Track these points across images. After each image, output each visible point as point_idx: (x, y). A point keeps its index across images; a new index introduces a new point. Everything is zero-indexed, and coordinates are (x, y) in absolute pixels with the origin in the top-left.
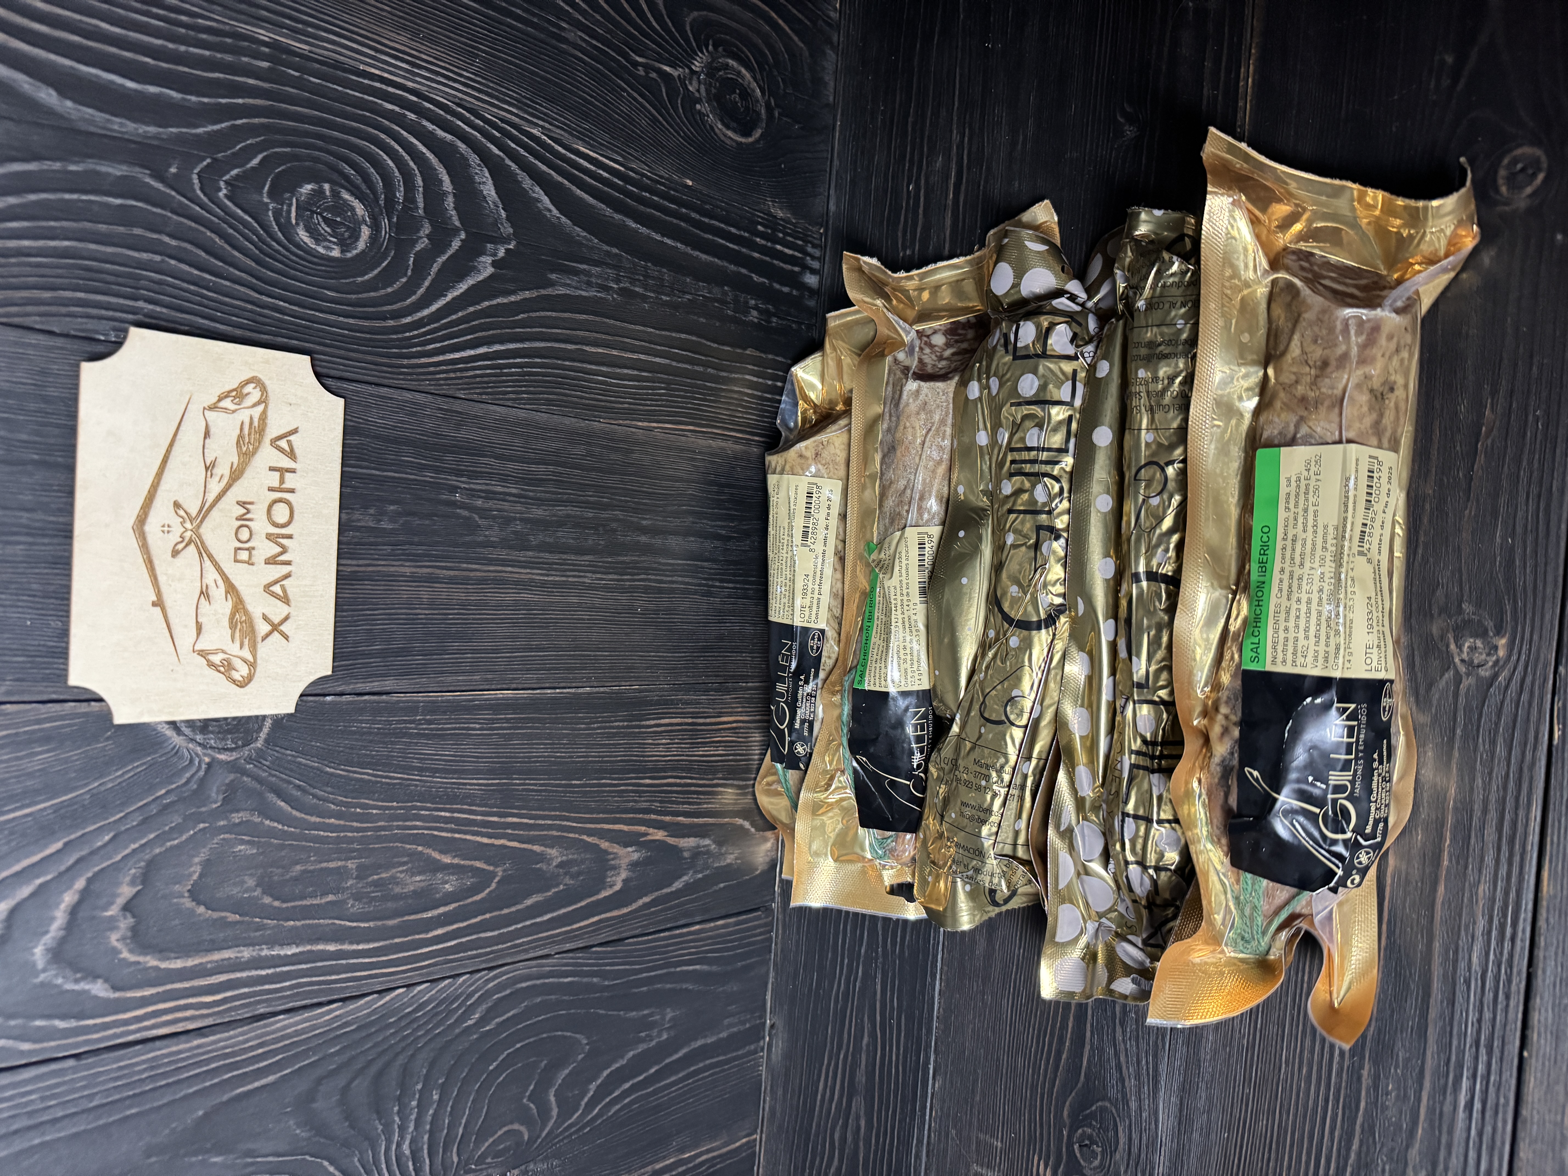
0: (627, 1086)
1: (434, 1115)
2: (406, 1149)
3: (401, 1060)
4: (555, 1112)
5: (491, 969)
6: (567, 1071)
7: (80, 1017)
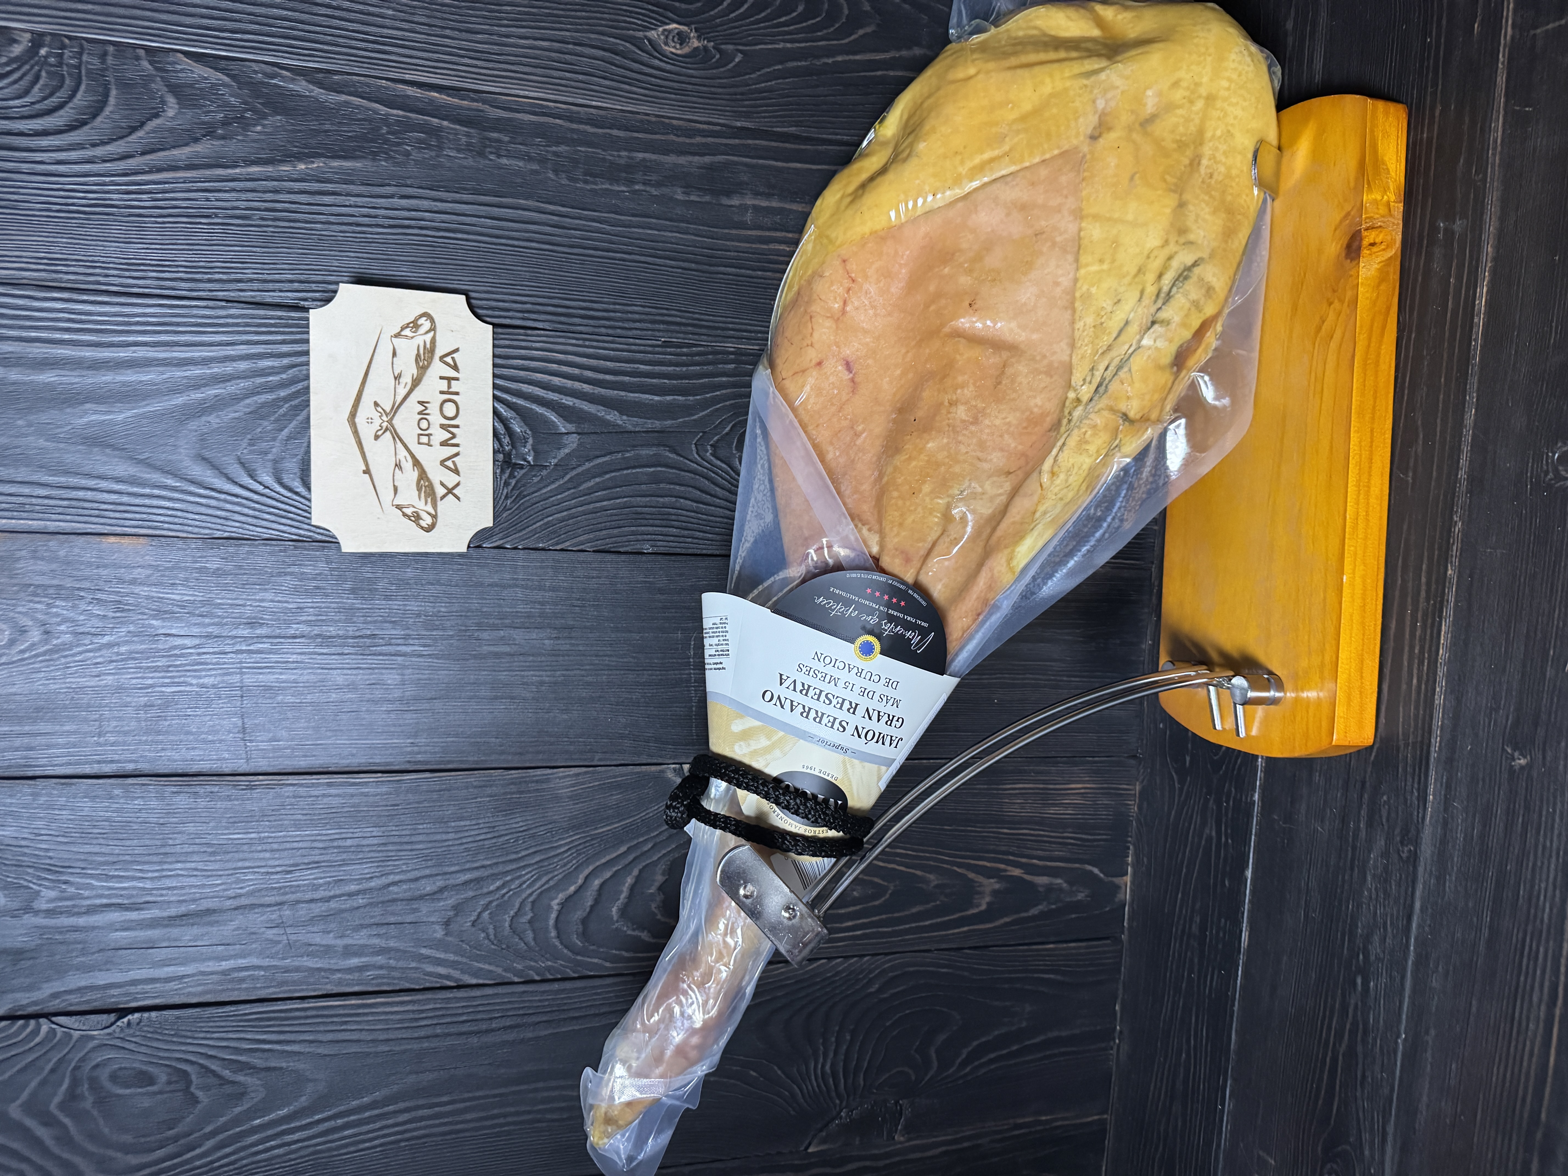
0: (992, 1056)
1: (847, 1050)
2: (828, 1068)
3: (825, 1008)
4: (935, 1064)
5: (886, 954)
6: (944, 1037)
7: (635, 951)
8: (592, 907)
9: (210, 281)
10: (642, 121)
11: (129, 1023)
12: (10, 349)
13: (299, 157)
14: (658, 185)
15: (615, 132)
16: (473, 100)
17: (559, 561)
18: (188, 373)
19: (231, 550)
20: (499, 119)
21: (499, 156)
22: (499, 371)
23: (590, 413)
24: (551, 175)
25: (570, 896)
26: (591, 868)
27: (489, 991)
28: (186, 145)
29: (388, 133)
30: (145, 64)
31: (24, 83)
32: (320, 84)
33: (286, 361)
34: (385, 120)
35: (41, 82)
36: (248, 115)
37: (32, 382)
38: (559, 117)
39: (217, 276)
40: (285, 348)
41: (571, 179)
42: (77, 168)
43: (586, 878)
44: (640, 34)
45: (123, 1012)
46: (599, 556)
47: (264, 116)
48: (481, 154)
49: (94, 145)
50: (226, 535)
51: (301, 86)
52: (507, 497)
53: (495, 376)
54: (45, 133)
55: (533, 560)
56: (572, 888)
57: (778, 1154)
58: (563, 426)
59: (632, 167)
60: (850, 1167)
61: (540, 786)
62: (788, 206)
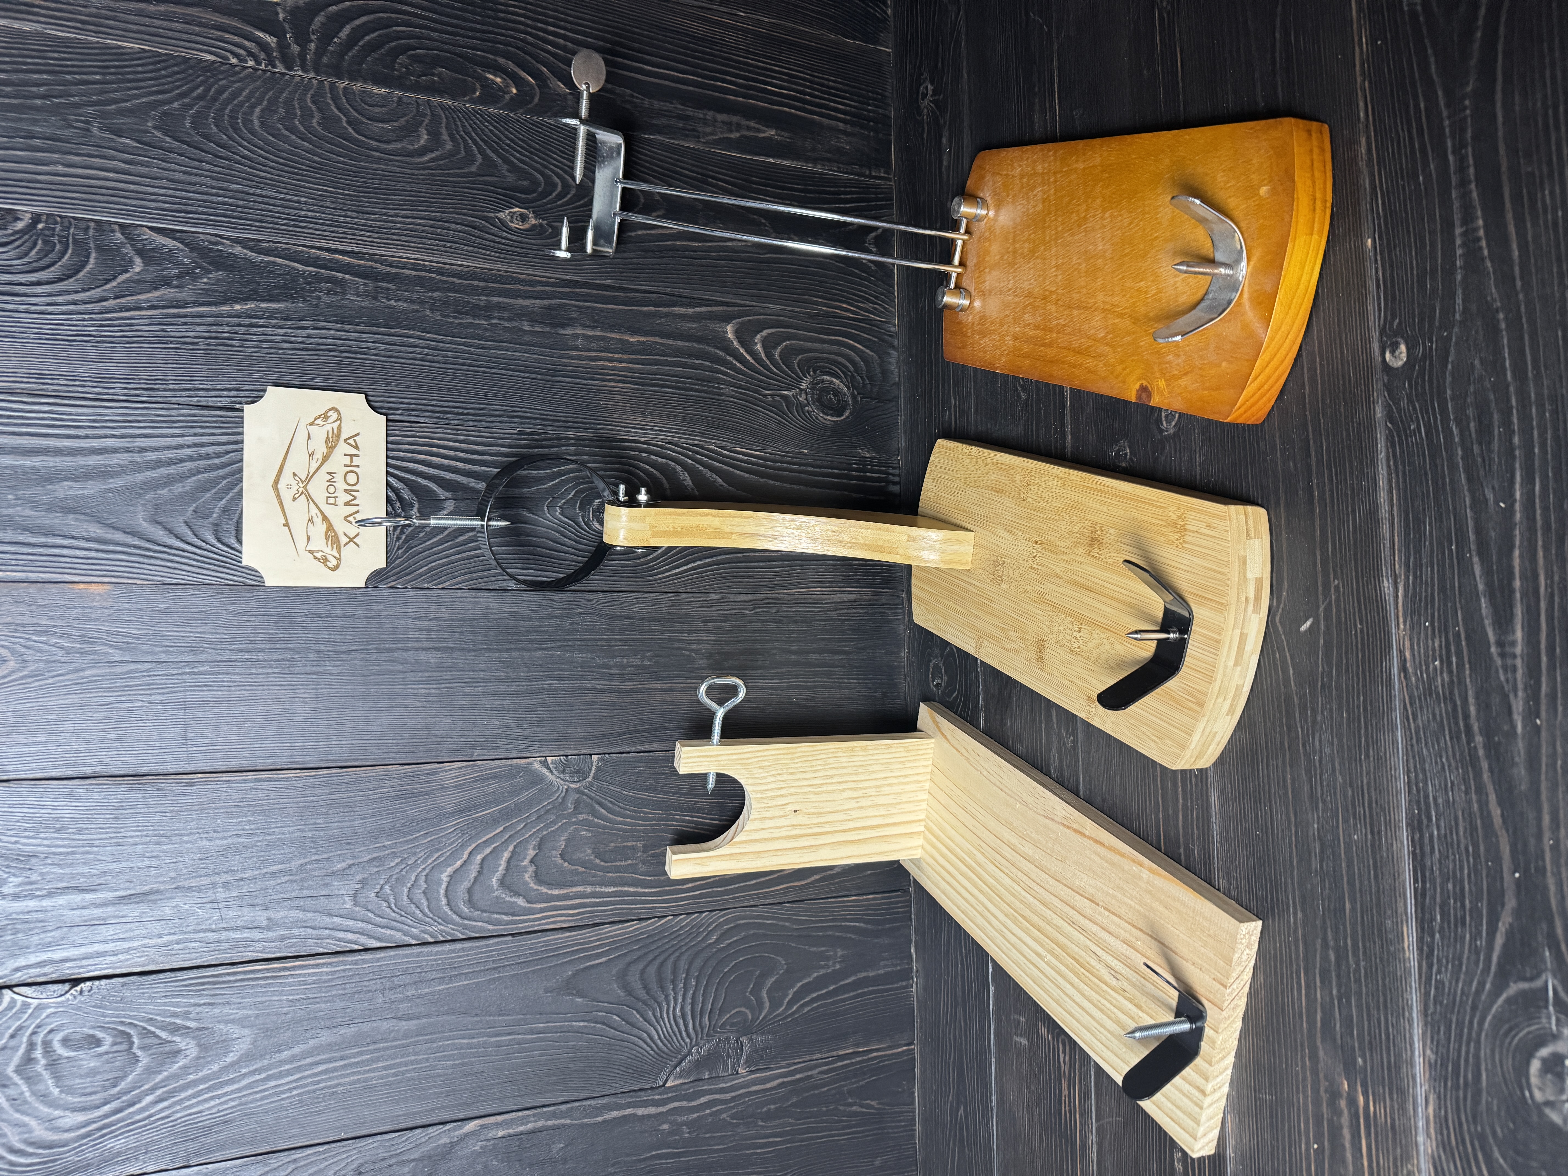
0: (814, 996)
1: (693, 996)
2: (678, 1012)
3: (672, 958)
4: (767, 1004)
5: (721, 910)
6: (773, 980)
7: (513, 915)
8: (476, 878)
9: (165, 390)
10: (495, 275)
11: (81, 992)
12: (5, 441)
13: (236, 301)
14: (509, 320)
15: (476, 283)
16: (368, 260)
17: (441, 597)
18: (148, 459)
19: (179, 593)
20: (388, 274)
21: (389, 299)
22: (391, 453)
23: (463, 484)
24: (428, 313)
25: (457, 870)
26: (474, 845)
27: (392, 953)
28: (149, 292)
29: (305, 283)
30: (119, 235)
31: (24, 248)
32: (252, 250)
33: (224, 448)
34: (302, 274)
35: (38, 247)
36: (197, 271)
37: (20, 466)
38: (434, 272)
39: (171, 387)
40: (223, 439)
41: (443, 316)
42: (64, 308)
43: (470, 853)
44: (492, 215)
45: (75, 982)
46: (474, 593)
47: (210, 272)
48: (375, 298)
49: (77, 292)
50: (174, 581)
51: (238, 250)
52: (398, 549)
53: (387, 457)
54: (39, 283)
55: (420, 596)
56: (459, 863)
57: (641, 1090)
58: (442, 494)
59: (489, 307)
60: (703, 1100)
61: (430, 778)
62: (609, 335)
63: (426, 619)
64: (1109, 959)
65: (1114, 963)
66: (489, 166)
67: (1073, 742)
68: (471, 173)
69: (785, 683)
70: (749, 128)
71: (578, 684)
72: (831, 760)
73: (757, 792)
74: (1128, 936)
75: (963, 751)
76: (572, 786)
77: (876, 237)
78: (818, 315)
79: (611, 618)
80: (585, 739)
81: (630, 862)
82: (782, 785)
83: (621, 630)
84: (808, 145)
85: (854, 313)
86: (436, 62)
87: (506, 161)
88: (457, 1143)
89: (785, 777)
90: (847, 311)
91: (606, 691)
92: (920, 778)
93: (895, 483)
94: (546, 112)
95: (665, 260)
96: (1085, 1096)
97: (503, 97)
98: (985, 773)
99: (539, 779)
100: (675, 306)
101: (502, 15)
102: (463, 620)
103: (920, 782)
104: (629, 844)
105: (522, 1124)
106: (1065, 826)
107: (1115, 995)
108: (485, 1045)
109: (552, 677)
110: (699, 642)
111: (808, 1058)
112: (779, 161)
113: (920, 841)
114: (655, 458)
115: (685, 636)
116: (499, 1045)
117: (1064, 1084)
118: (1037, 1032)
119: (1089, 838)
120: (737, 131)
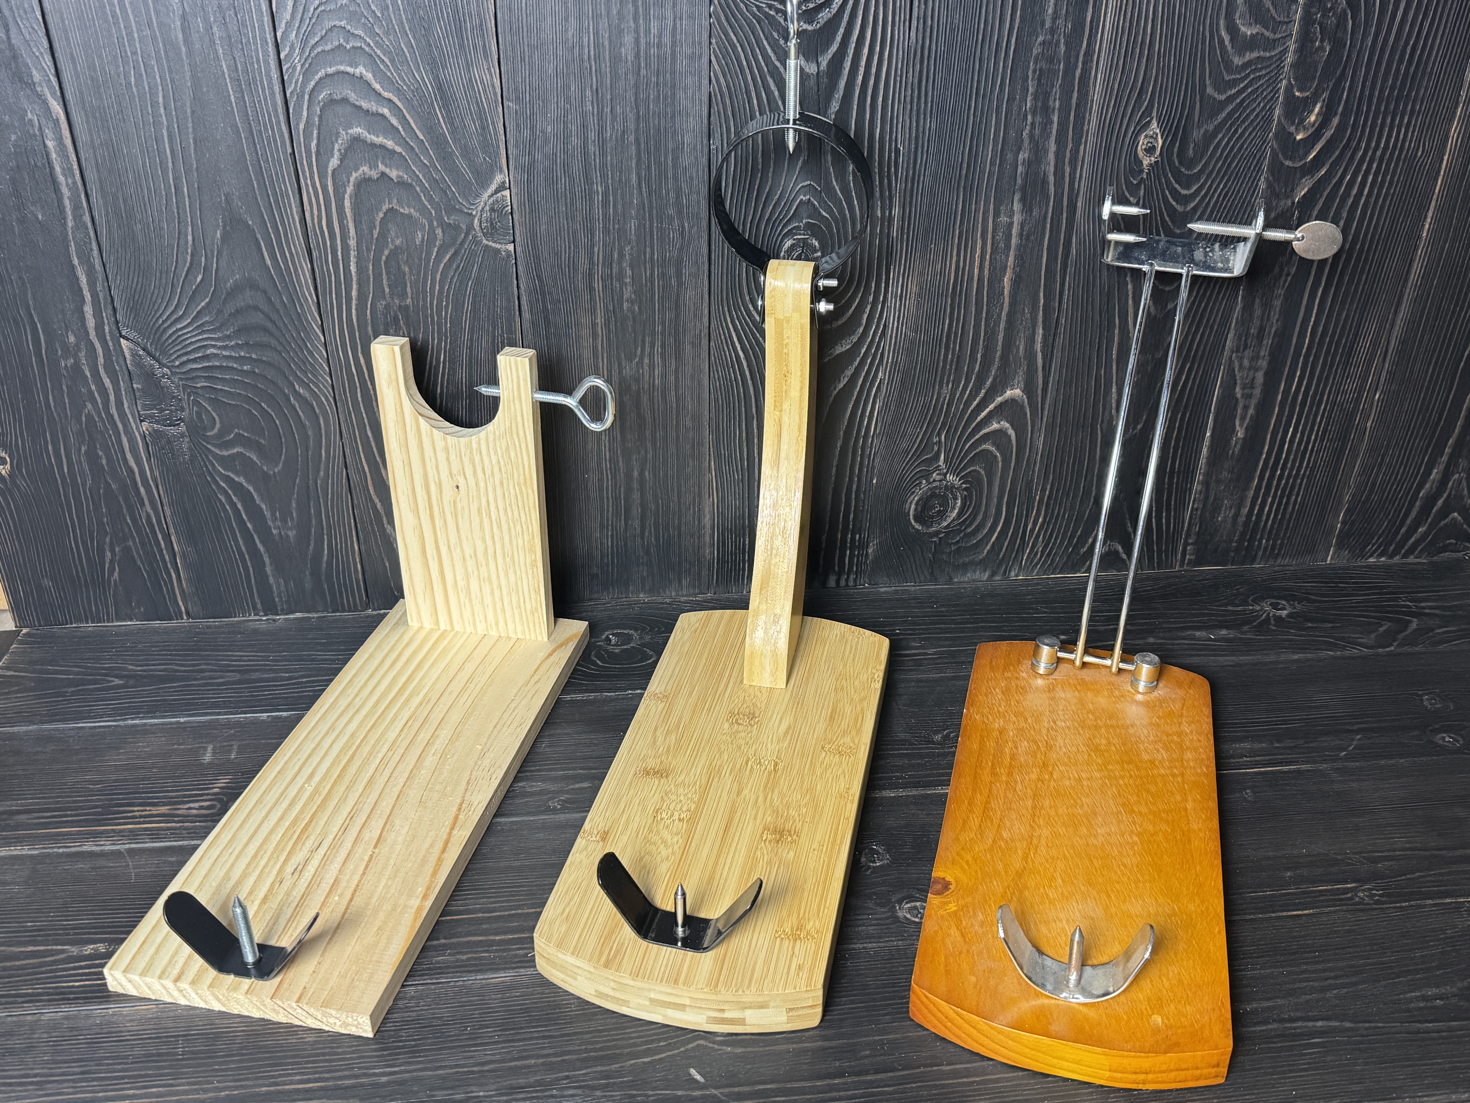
0: (239, 506)
1: (232, 368)
2: (210, 351)
3: (274, 343)
4: (225, 453)
5: (335, 398)
6: (255, 459)
7: (318, 153)
8: (361, 108)
10: (1084, 118)
15: (1075, 95)
17: (700, 58)
23: (836, 84)
24: (1041, 39)
25: (369, 85)
26: (399, 104)
27: (265, 8)
38: (1088, 45)
41: (1037, 57)
43: (391, 101)
44: (1154, 114)
46: (706, 99)
55: (700, 34)
56: (377, 86)
57: (114, 310)
58: (824, 61)
59: (1046, 111)
60: (107, 382)
61: (480, 49)
62: (1012, 253)
63: (674, 44)
64: (315, 862)
65: (311, 869)
66: (1213, 108)
67: (555, 808)
68: (1205, 86)
69: (606, 465)
70: (1246, 408)
71: (599, 225)
72: (518, 527)
73: (479, 443)
74: (343, 884)
75: (536, 678)
76: (476, 221)
77: (1117, 552)
78: (1031, 492)
79: (679, 263)
80: (533, 236)
81: (387, 290)
82: (488, 472)
83: (663, 275)
84: (1225, 475)
85: (1032, 530)
86: (1338, 45)
87: (1218, 129)
88: (34, 91)
89: (497, 476)
90: (1035, 523)
91: (591, 259)
92: (501, 624)
93: (838, 582)
94: (1273, 174)
95: (1097, 317)
96: (155, 835)
97: (1293, 123)
98: (513, 705)
99: (484, 184)
100: (1043, 329)
101: (1389, 121)
102: (673, 86)
103: (497, 624)
104: (409, 290)
105: (63, 169)
106: (461, 804)
107: (275, 872)
108: (157, 123)
109: (606, 194)
110: (652, 366)
111: (165, 501)
112: (1207, 442)
113: (428, 625)
114: (868, 310)
115: (658, 349)
116: (158, 140)
117: (164, 809)
118: (220, 774)
119: (450, 834)
120: (1243, 395)
